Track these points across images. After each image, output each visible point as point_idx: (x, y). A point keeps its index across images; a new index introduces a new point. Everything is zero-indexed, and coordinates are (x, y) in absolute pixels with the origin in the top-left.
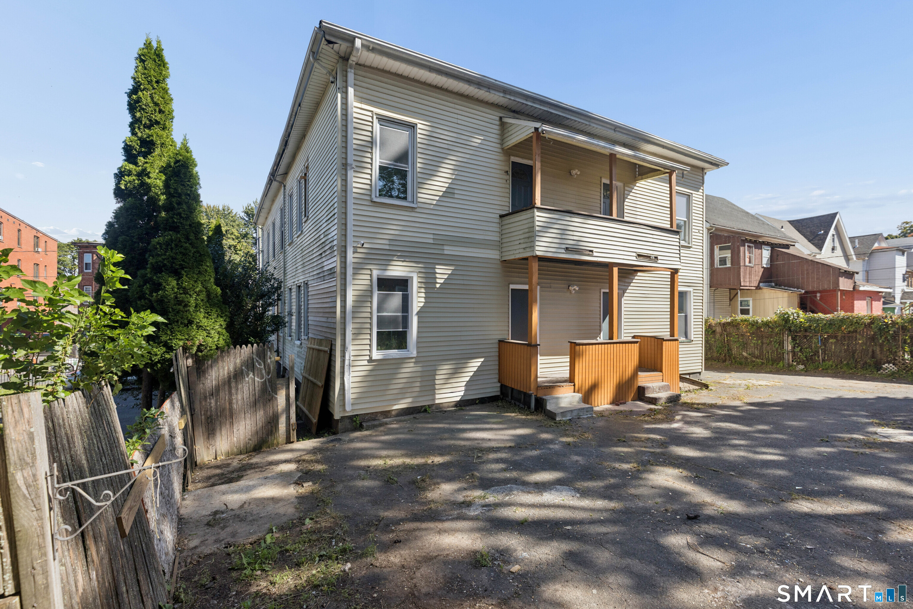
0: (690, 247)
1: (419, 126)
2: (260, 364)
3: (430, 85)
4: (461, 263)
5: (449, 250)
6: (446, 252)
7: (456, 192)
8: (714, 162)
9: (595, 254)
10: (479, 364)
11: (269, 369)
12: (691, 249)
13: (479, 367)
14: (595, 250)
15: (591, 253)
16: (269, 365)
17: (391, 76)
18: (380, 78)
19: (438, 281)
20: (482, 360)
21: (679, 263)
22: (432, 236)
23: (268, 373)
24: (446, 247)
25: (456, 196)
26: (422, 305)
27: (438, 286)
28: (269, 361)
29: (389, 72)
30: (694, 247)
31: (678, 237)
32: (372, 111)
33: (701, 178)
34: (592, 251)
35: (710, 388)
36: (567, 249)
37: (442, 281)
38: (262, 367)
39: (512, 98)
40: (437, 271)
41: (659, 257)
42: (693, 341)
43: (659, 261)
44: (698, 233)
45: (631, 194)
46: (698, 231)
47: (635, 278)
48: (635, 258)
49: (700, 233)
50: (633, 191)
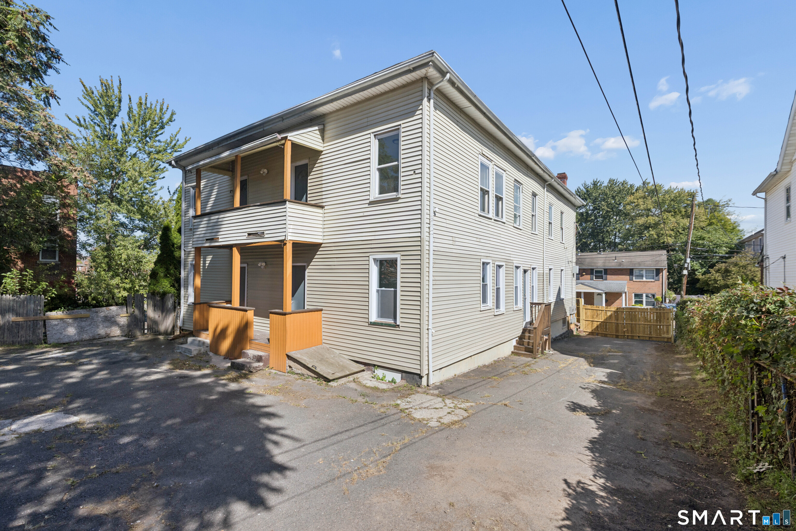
0: (397, 199)
1: (202, 184)
9: (220, 240)
14: (220, 237)
21: (285, 234)
23: (173, 306)
30: (403, 196)
32: (190, 186)
33: (420, 93)
34: (218, 238)
36: (206, 240)
37: (208, 265)
41: (266, 232)
42: (399, 325)
43: (266, 236)
44: (412, 175)
45: (317, 165)
46: (412, 172)
47: (320, 250)
48: (245, 238)
49: (416, 174)
50: (319, 161)
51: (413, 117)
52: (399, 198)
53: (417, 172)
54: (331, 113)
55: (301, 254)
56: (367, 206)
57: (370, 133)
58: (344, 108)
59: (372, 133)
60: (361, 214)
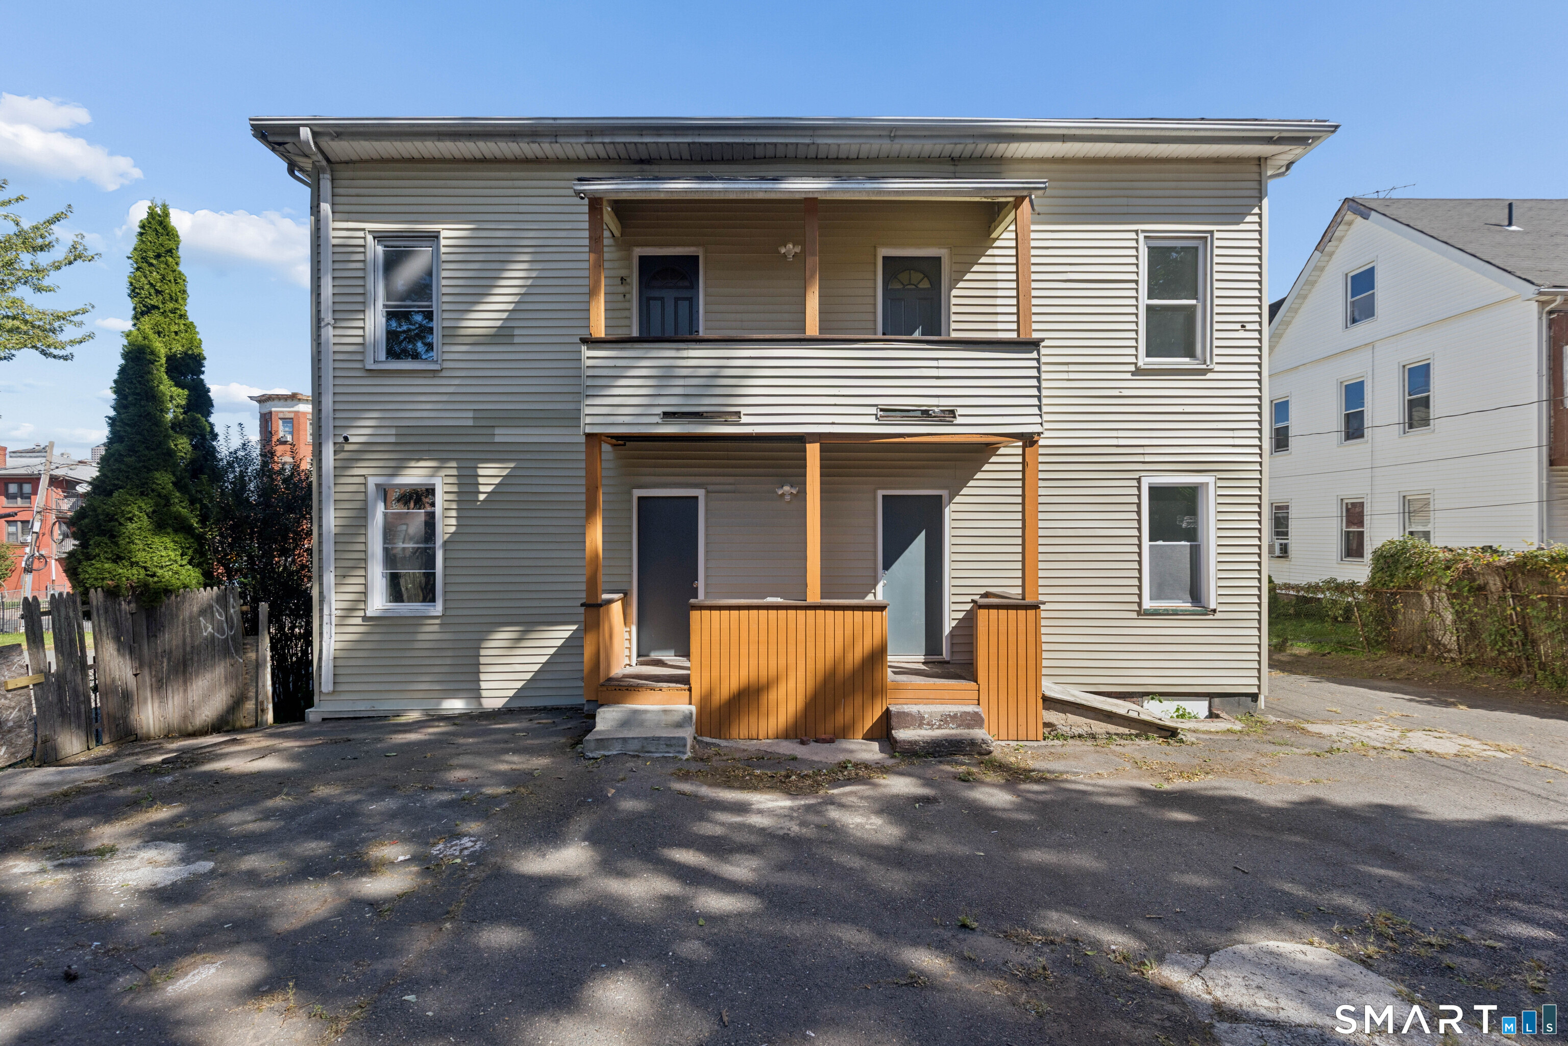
0: (1204, 372)
1: (444, 234)
2: (220, 615)
3: (465, 161)
4: (528, 456)
5: (503, 435)
6: (497, 439)
7: (517, 332)
8: (1276, 135)
9: (744, 419)
10: (567, 634)
11: (232, 622)
12: (1209, 376)
13: (567, 639)
14: (744, 410)
15: (734, 419)
16: (231, 616)
17: (398, 165)
18: (377, 174)
19: (482, 489)
20: (574, 627)
21: (1038, 419)
22: (471, 414)
23: (231, 628)
24: (497, 431)
25: (516, 340)
26: (452, 529)
27: (482, 497)
28: (232, 611)
29: (392, 160)
30: (1218, 368)
31: (1034, 355)
32: (364, 230)
33: (1255, 185)
34: (738, 414)
35: (1180, 736)
36: (666, 415)
37: (489, 489)
38: (223, 619)
39: (607, 140)
40: (481, 472)
41: (960, 411)
42: (1214, 611)
43: (959, 420)
44: (1238, 330)
45: (976, 268)
46: (1238, 326)
47: (990, 461)
48: (872, 420)
49: (1245, 330)
50: (983, 260)
51: (1238, 224)
52: (1211, 371)
53: (1248, 327)
54: (1023, 160)
55: (924, 467)
56: (1129, 376)
57: (1136, 232)
58: (1063, 160)
59: (1143, 231)
60: (1116, 393)
